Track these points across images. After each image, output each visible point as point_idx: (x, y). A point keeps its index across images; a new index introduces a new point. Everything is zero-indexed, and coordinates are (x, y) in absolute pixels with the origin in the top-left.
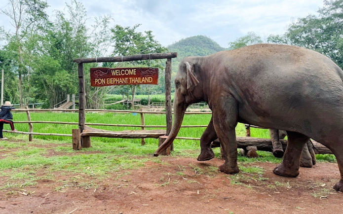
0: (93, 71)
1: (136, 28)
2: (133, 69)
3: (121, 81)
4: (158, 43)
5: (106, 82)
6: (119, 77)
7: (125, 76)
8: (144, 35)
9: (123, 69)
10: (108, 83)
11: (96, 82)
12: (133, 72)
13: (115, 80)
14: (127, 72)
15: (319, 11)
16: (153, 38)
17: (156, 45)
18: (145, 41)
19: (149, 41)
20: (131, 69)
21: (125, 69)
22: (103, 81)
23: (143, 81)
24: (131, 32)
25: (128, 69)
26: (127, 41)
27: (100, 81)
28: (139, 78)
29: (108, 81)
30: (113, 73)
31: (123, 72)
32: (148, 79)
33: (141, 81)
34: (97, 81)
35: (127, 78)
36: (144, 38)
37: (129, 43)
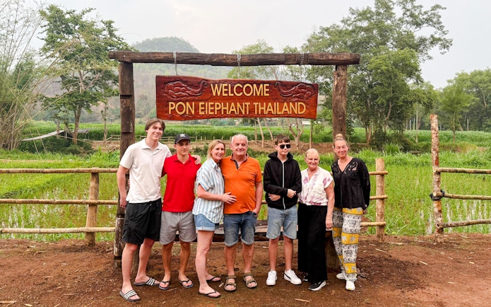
0: (162, 82)
1: (86, 15)
2: (264, 83)
3: (232, 108)
4: (123, 41)
5: (197, 109)
6: (229, 99)
7: (243, 98)
8: (100, 26)
9: (239, 82)
10: (201, 113)
11: (170, 108)
12: (264, 90)
13: (220, 106)
14: (248, 90)
15: (343, 21)
16: (116, 33)
17: (120, 44)
18: (100, 36)
19: (109, 36)
20: (258, 83)
21: (244, 83)
22: (187, 106)
23: (284, 110)
24: (76, 20)
25: (252, 83)
26: (70, 33)
27: (181, 108)
28: (277, 105)
29: (200, 108)
30: (215, 91)
31: (239, 90)
32: (297, 107)
33: (281, 110)
34: (172, 106)
35: (248, 104)
36: (99, 32)
37: (71, 37)
